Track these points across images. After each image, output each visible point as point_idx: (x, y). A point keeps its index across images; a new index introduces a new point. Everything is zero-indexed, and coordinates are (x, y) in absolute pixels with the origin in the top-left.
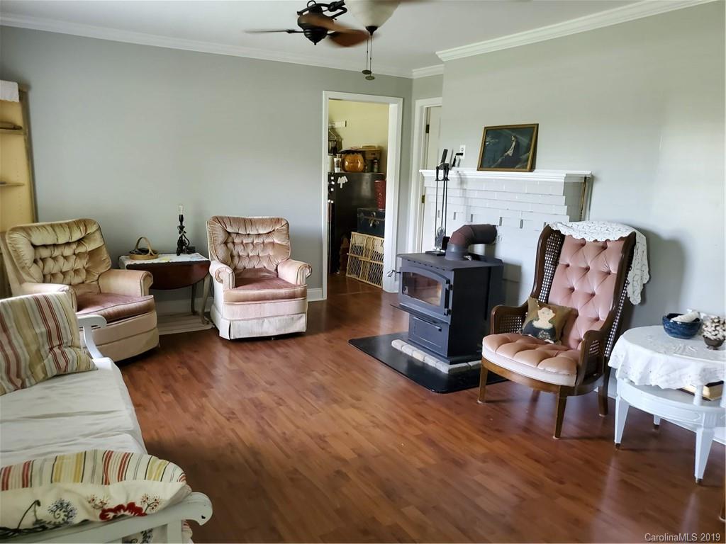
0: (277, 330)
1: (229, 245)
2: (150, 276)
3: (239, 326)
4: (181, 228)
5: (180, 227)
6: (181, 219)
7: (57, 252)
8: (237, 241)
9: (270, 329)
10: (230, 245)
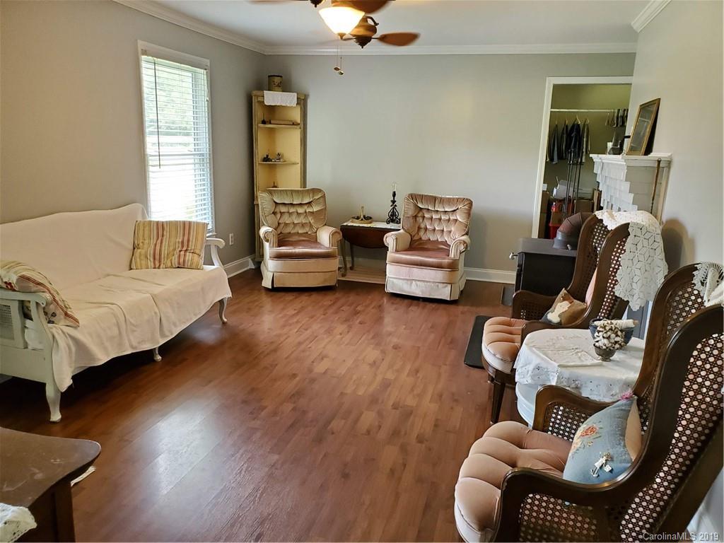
0: (422, 292)
1: (418, 219)
2: (339, 233)
3: (393, 282)
4: (394, 202)
5: (392, 201)
6: (394, 194)
7: (292, 210)
8: (427, 215)
9: (416, 290)
10: (420, 220)
